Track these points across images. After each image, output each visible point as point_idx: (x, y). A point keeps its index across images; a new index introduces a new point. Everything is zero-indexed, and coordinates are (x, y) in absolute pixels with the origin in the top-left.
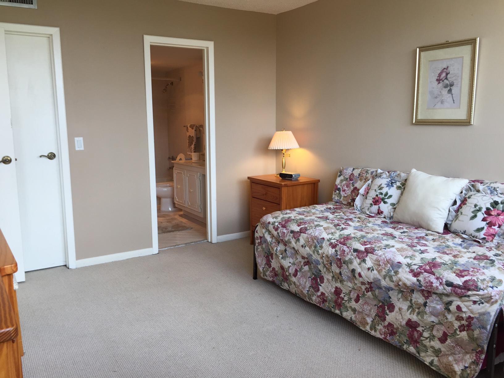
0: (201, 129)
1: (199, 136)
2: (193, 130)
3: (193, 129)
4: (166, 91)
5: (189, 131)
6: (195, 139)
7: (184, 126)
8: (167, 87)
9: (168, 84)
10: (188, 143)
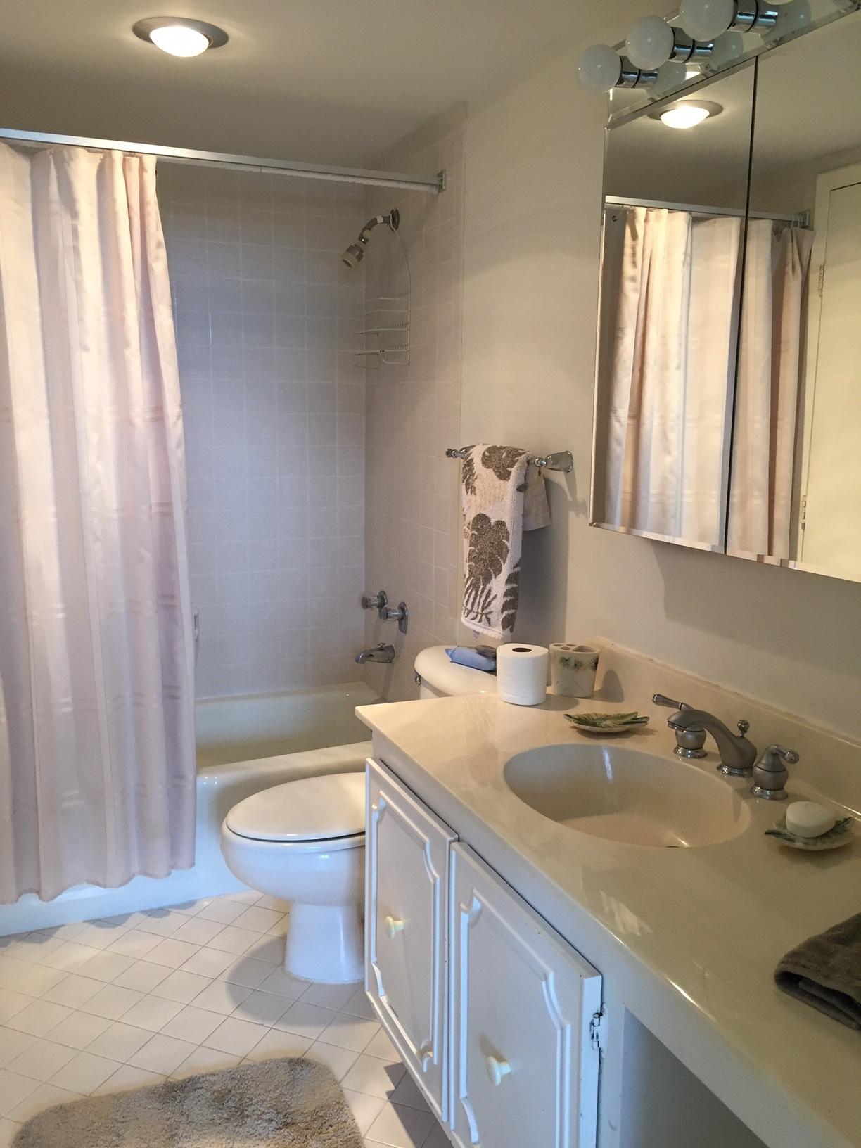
0: (559, 478)
1: (540, 525)
2: (510, 486)
3: (504, 476)
4: (359, 258)
5: (477, 484)
6: (513, 546)
7: (449, 453)
8: (367, 234)
9: (374, 222)
10: (470, 560)
